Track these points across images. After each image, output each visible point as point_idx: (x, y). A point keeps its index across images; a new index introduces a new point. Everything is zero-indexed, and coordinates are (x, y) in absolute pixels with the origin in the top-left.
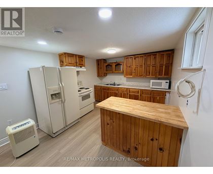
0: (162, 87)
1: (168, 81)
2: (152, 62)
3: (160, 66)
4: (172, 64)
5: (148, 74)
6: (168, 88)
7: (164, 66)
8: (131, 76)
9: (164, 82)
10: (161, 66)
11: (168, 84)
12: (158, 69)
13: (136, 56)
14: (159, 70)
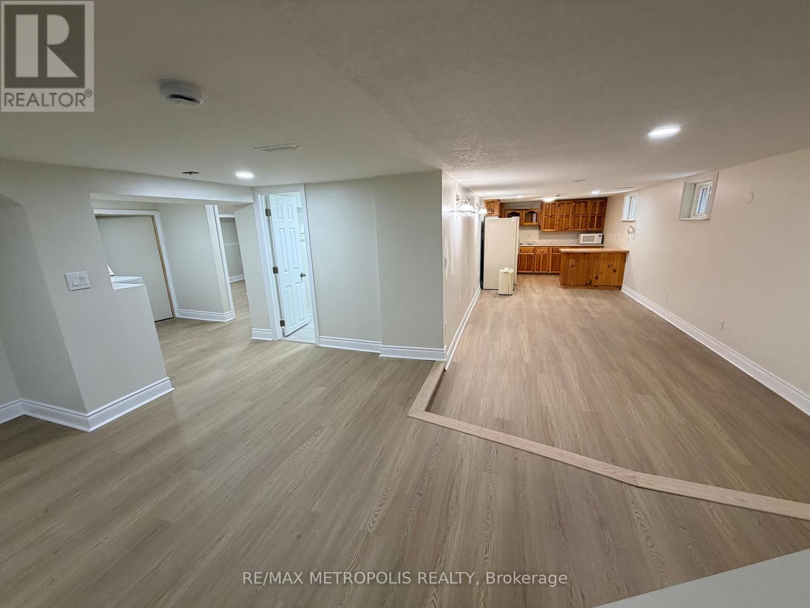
0: (594, 242)
1: (601, 234)
2: (582, 211)
3: (591, 216)
4: (605, 214)
5: (576, 226)
6: (600, 242)
7: (596, 217)
8: (553, 230)
9: (596, 235)
10: (593, 217)
11: (601, 237)
12: (589, 220)
13: (561, 202)
14: (591, 221)
